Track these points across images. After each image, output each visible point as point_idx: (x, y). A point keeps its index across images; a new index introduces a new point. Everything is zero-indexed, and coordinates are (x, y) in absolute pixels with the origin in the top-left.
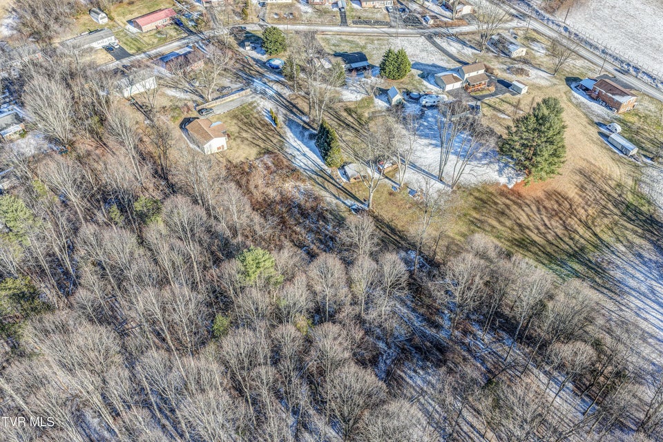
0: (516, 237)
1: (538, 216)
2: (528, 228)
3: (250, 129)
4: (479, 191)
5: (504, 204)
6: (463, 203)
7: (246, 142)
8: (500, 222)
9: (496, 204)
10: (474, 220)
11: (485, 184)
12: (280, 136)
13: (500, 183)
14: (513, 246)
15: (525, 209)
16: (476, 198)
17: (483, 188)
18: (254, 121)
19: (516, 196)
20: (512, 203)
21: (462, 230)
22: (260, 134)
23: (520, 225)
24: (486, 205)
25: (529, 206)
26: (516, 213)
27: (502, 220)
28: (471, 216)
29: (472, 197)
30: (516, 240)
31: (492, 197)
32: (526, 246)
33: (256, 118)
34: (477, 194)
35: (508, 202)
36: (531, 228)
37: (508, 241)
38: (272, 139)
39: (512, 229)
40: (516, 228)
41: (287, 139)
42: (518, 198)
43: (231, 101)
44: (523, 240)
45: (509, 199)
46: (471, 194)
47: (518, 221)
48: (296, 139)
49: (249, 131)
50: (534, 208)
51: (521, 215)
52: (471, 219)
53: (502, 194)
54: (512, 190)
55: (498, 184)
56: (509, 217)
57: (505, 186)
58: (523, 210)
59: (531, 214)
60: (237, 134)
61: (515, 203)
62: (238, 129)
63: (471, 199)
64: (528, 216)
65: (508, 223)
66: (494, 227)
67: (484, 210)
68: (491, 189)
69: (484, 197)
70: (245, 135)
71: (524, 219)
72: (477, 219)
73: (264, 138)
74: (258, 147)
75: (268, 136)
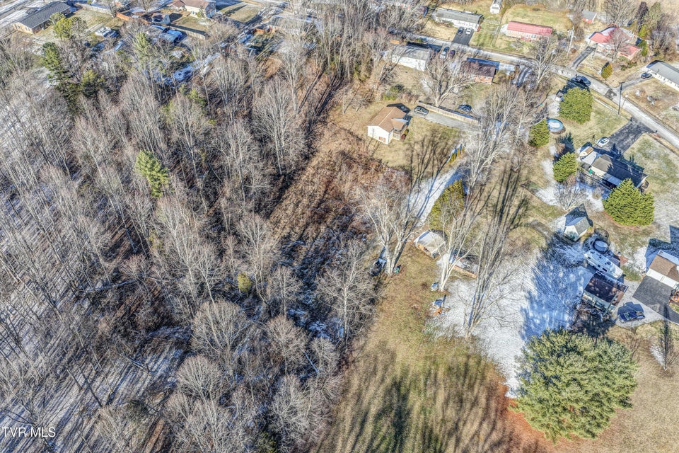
0: (436, 430)
1: (487, 447)
2: (458, 440)
3: (428, 147)
4: (479, 363)
5: (476, 398)
6: (450, 356)
7: (409, 152)
8: (446, 402)
9: (471, 387)
10: (433, 376)
11: (495, 366)
12: (439, 171)
13: (506, 381)
14: (420, 431)
15: (485, 425)
16: (466, 365)
17: (486, 365)
18: (442, 145)
19: (498, 406)
20: (484, 406)
21: (412, 369)
22: (427, 156)
23: (456, 428)
24: (461, 378)
25: (493, 429)
26: (472, 416)
27: (451, 404)
28: (437, 369)
29: (465, 359)
30: (431, 431)
31: (478, 381)
32: (429, 447)
33: (447, 144)
34: (472, 362)
35: (483, 401)
36: (461, 445)
37: (425, 423)
38: (430, 166)
39: (444, 421)
40: (450, 425)
41: (438, 177)
42: (496, 411)
43: (453, 119)
44: (437, 440)
45: (488, 400)
46: (468, 357)
47: (461, 424)
48: (445, 183)
49: (425, 148)
50: (495, 437)
51: (472, 424)
52: (432, 372)
53: (491, 391)
54: (505, 399)
55: (504, 379)
56: (458, 412)
57: (506, 389)
58: (481, 424)
59: (482, 437)
60: (413, 142)
61: (487, 409)
62: (421, 138)
63: (462, 359)
64: (477, 433)
65: (451, 413)
66: (434, 399)
67: (454, 379)
68: (490, 375)
69: (473, 371)
70: (417, 148)
71: (468, 430)
72: (436, 376)
73: (426, 161)
74: (410, 162)
75: (431, 162)
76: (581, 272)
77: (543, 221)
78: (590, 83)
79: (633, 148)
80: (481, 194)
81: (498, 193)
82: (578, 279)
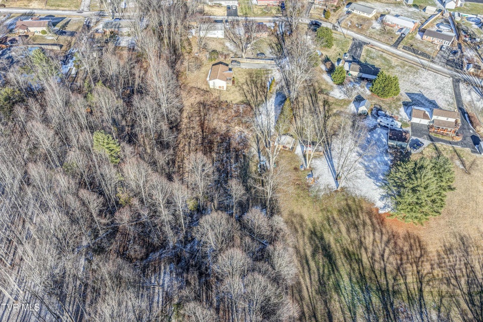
0: (351, 249)
1: (383, 245)
2: (366, 249)
3: (251, 85)
4: (354, 201)
5: (364, 221)
6: (336, 203)
7: (241, 91)
8: (348, 230)
9: (358, 216)
10: (331, 219)
11: (364, 199)
12: (266, 98)
13: (375, 205)
14: (341, 254)
15: (376, 234)
16: (347, 205)
17: (359, 201)
18: (259, 81)
19: (378, 220)
20: (370, 224)
21: (317, 220)
22: (254, 91)
23: (361, 243)
24: (349, 213)
25: (382, 234)
26: (367, 232)
27: (351, 230)
28: (332, 213)
29: (345, 202)
30: (348, 250)
31: (360, 211)
32: (352, 260)
33: (262, 80)
34: (350, 202)
35: (368, 221)
36: (369, 250)
37: (342, 247)
38: (259, 97)
39: (352, 242)
40: (357, 242)
41: (268, 102)
42: (379, 224)
43: (258, 64)
44: (354, 254)
45: (370, 219)
46: (346, 200)
47: (363, 239)
48: (273, 104)
49: (250, 86)
50: (385, 238)
51: (369, 236)
52: (330, 216)
53: (370, 214)
54: (380, 215)
55: (373, 204)
56: (358, 233)
57: (377, 209)
58: (374, 234)
59: (378, 241)
60: (241, 84)
61: (373, 225)
62: (244, 81)
63: (343, 203)
64: (374, 240)
65: (354, 235)
66: (340, 231)
67: (345, 216)
68: (364, 205)
69: (353, 207)
70: (245, 87)
71: (368, 241)
72: (333, 218)
73: (254, 94)
74: (245, 98)
75: (258, 94)
76: (379, 132)
77: (342, 110)
78: (321, 24)
79: (363, 56)
80: (298, 105)
81: (307, 101)
82: (380, 135)
